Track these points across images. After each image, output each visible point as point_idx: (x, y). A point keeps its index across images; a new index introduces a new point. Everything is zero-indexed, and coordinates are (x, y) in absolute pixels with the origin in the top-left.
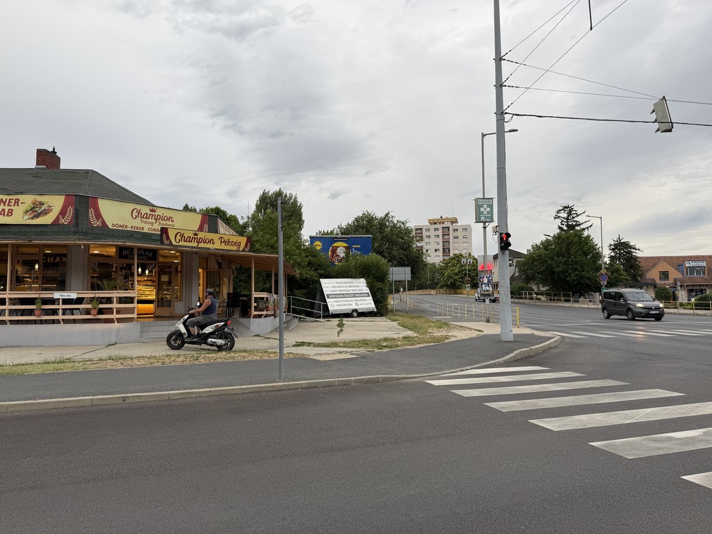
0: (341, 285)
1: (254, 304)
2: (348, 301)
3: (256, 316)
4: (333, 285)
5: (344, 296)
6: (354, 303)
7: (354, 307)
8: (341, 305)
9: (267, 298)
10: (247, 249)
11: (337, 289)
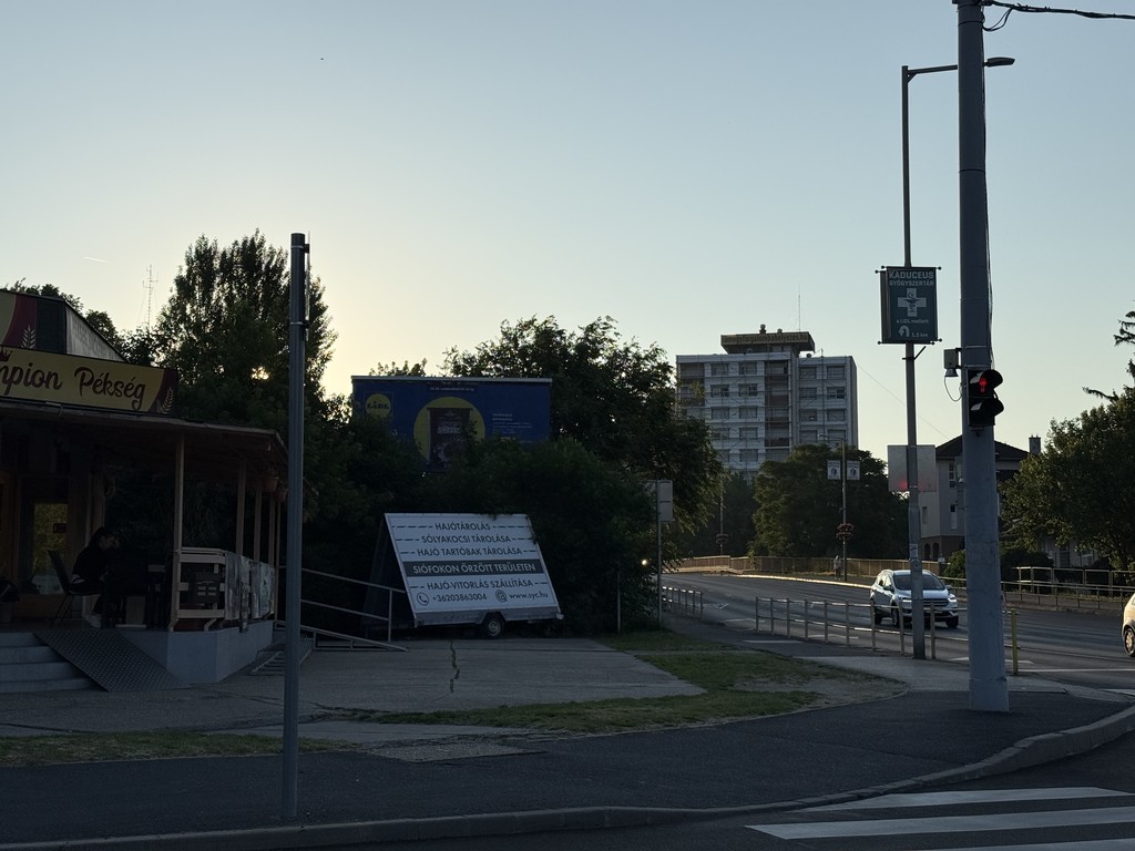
0: (450, 533)
1: (180, 586)
2: (472, 585)
3: (186, 626)
4: (425, 532)
5: (459, 568)
6: (491, 592)
7: (491, 603)
8: (451, 598)
9: (222, 566)
10: (163, 409)
11: (440, 546)
